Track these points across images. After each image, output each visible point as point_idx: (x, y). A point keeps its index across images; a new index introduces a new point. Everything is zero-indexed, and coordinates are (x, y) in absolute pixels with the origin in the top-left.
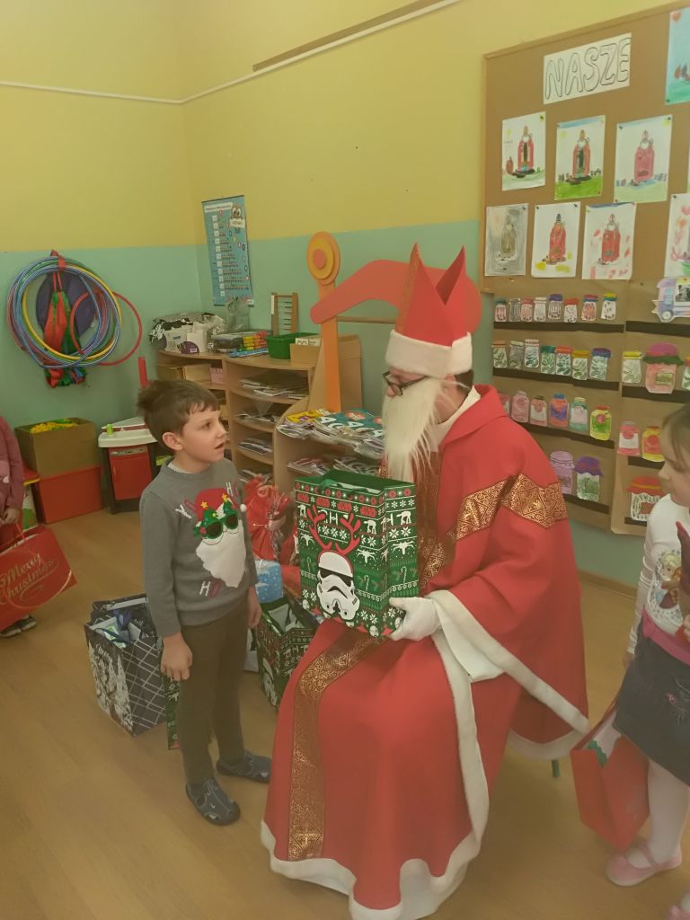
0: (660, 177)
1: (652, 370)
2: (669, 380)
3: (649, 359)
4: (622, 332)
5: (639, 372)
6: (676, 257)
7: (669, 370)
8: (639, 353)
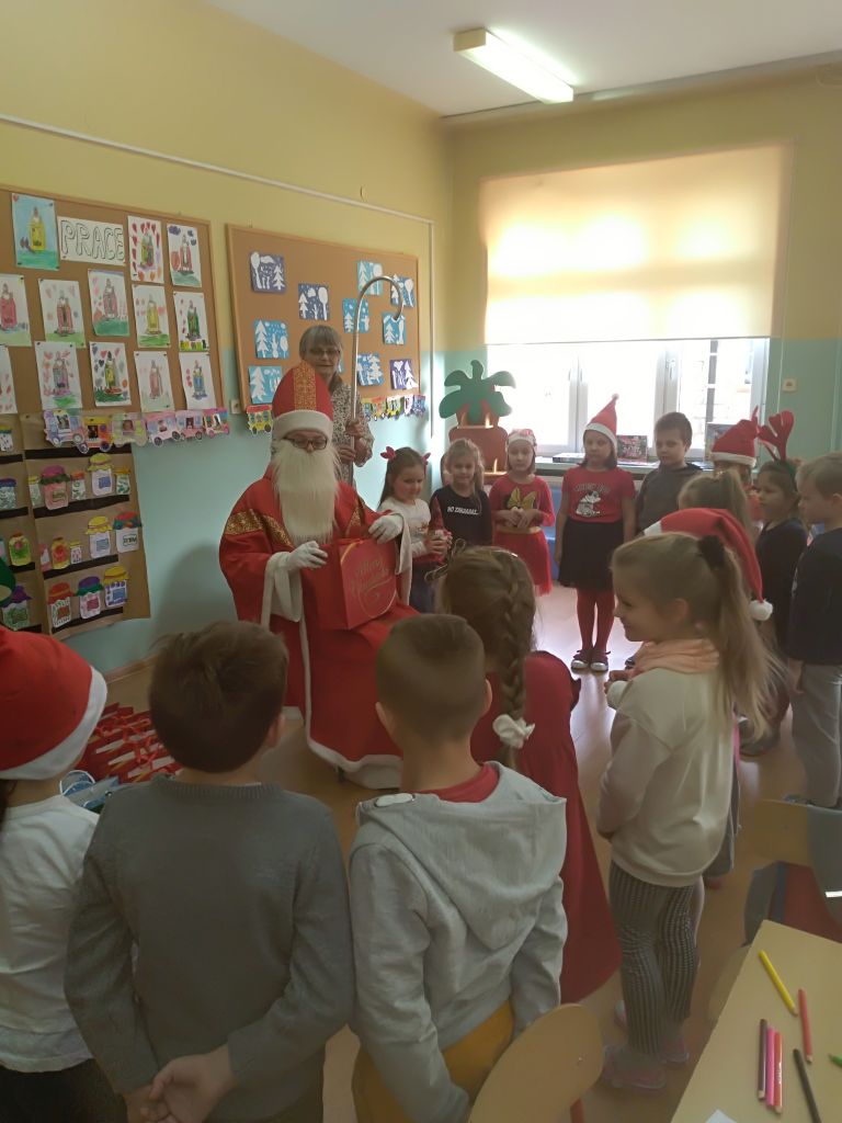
0: (23, 326)
1: (49, 489)
2: (63, 495)
3: (44, 481)
4: (21, 460)
5: (39, 494)
6: (48, 393)
7: (60, 487)
8: (35, 478)
